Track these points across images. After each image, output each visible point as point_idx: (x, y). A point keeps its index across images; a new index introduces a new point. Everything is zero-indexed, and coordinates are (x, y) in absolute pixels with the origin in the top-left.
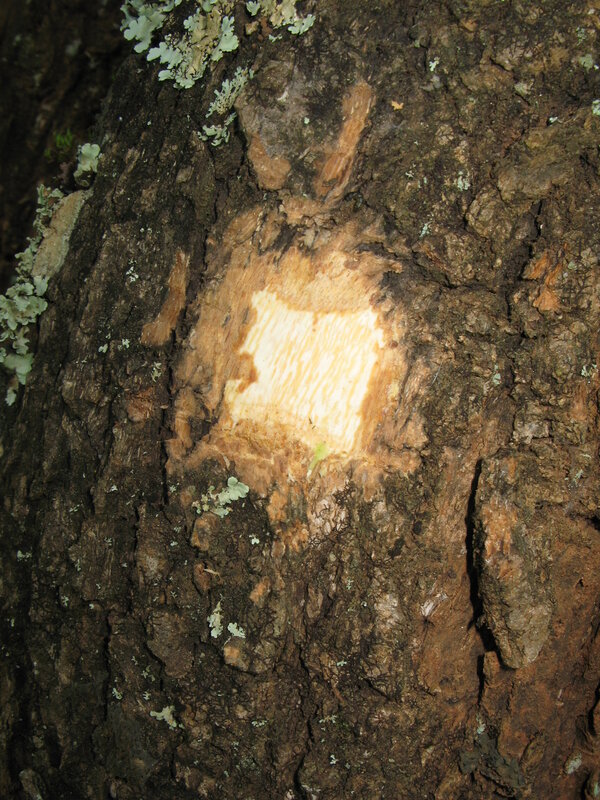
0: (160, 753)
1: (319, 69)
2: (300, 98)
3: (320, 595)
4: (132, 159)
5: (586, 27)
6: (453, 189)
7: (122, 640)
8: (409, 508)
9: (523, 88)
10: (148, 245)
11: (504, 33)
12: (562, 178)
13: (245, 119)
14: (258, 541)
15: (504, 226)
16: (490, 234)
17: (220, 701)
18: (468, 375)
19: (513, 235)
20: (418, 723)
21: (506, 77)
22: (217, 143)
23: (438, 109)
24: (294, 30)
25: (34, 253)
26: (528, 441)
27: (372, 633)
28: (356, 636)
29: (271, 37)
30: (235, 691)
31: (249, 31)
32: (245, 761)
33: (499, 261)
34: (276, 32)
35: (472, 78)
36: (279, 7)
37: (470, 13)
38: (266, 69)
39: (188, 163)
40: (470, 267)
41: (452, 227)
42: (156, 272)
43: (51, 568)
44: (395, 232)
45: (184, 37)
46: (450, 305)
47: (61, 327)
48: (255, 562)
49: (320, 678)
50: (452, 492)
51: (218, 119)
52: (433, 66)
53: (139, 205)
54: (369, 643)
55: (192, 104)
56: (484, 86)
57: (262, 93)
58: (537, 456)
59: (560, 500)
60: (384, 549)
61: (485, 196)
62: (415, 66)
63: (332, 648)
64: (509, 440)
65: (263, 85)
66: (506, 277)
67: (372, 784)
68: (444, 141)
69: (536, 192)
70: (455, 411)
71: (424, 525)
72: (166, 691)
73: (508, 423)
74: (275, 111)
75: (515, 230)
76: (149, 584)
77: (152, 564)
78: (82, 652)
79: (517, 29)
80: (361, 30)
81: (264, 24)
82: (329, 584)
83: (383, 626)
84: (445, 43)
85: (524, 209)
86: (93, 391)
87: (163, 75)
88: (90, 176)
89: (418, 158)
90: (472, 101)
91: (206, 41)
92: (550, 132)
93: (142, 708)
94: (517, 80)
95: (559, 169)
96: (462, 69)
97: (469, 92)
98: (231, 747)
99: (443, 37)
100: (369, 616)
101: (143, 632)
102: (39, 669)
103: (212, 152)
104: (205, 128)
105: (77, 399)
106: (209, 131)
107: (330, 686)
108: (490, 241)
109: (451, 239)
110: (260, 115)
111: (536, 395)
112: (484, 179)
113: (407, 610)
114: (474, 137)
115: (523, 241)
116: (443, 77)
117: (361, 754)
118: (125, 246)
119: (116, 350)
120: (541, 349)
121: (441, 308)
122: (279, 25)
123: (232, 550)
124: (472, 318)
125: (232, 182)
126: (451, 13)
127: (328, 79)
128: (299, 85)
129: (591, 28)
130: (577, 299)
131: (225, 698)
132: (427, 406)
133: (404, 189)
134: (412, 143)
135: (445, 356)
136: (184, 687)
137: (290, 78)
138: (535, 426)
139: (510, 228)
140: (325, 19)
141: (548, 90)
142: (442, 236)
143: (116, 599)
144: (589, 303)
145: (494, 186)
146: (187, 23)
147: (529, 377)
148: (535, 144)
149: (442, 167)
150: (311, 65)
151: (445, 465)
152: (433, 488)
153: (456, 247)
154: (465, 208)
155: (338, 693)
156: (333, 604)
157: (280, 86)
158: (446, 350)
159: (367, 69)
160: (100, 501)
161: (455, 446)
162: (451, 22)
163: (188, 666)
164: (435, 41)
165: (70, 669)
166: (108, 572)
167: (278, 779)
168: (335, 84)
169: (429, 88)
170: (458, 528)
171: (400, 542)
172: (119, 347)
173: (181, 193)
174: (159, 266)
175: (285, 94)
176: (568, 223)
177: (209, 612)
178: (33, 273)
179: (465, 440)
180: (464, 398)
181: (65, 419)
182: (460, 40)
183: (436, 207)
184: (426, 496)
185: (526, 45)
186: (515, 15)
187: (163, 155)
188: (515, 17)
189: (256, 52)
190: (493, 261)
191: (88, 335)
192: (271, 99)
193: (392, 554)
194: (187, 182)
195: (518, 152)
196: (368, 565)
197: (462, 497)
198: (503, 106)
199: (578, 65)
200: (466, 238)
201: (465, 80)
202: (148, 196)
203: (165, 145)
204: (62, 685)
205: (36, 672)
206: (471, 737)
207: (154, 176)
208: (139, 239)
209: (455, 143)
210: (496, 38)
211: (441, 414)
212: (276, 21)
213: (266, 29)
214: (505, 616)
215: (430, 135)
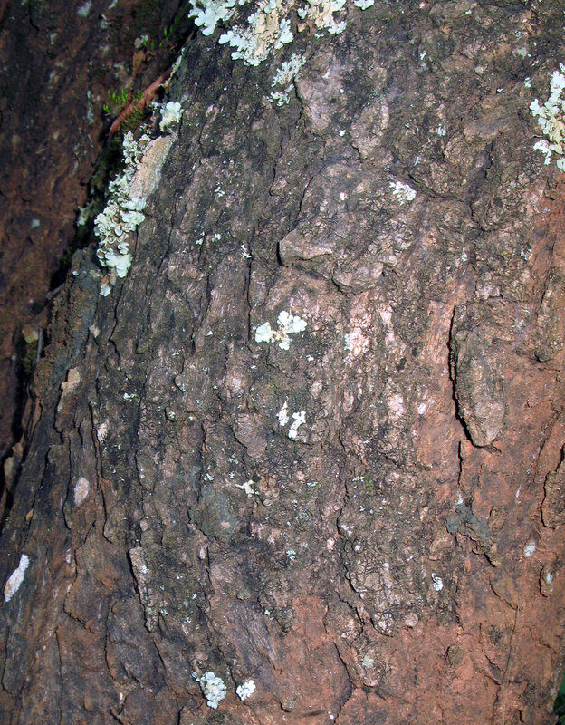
0: (241, 516)
1: (349, 58)
2: (337, 76)
3: (352, 397)
4: (212, 114)
5: (521, 30)
6: (435, 135)
7: (215, 437)
8: (409, 338)
9: (480, 70)
10: (230, 172)
11: (468, 34)
12: (506, 128)
13: (301, 89)
14: (312, 359)
15: (467, 158)
16: (459, 164)
17: (285, 472)
18: (445, 253)
19: (474, 165)
20: (417, 487)
21: (470, 63)
22: (280, 104)
23: (425, 84)
24: (332, 31)
25: (129, 182)
26: (486, 298)
27: (386, 423)
28: (376, 425)
29: (316, 35)
30: (295, 462)
31: (300, 30)
32: (301, 514)
33: (465, 181)
34: (320, 32)
35: (447, 64)
36: (321, 14)
37: (446, 23)
38: (315, 57)
39: (260, 117)
40: (446, 184)
41: (435, 159)
42: (239, 189)
43: (156, 398)
44: (398, 162)
45: (249, 29)
46: (433, 208)
47: (161, 231)
48: (311, 371)
49: (352, 453)
50: (437, 330)
51: (282, 89)
52: (422, 56)
53: (222, 145)
54: (384, 429)
55: (260, 77)
56: (455, 69)
57: (312, 72)
58: (492, 307)
59: (508, 339)
60: (393, 365)
61: (455, 139)
62: (411, 56)
63: (360, 433)
64: (474, 296)
65: (313, 67)
66: (470, 192)
67: (388, 526)
68: (429, 104)
69: (488, 136)
70: (437, 277)
71: (419, 350)
72: (247, 469)
73: (472, 286)
74: (322, 84)
75: (475, 161)
76: (235, 397)
77: (237, 383)
78: (182, 452)
79: (476, 32)
80: (377, 32)
81: (311, 26)
82: (357, 389)
83: (393, 417)
84: (430, 42)
85: (482, 147)
86: (192, 271)
87: (235, 56)
88: (174, 125)
89: (413, 116)
90: (448, 79)
91: (267, 34)
92: (497, 99)
93: (228, 484)
94: (476, 64)
95: (503, 122)
96: (441, 58)
97: (445, 73)
98: (292, 505)
99: (429, 38)
100: (384, 410)
101: (230, 431)
102: (144, 474)
103: (277, 110)
104: (272, 94)
105: (180, 277)
106: (275, 96)
107: (358, 457)
108: (459, 167)
109: (434, 166)
110: (312, 87)
111: (491, 269)
112: (455, 129)
113: (409, 406)
114: (449, 101)
115: (481, 168)
116: (429, 63)
117: (380, 502)
118: (212, 173)
119: (210, 242)
120: (493, 238)
121: (428, 210)
122: (322, 26)
123: (295, 367)
124: (448, 217)
125: (292, 130)
126: (434, 22)
127: (355, 64)
128: (336, 68)
129: (524, 31)
130: (517, 207)
131: (289, 468)
132: (419, 273)
133: (404, 135)
134: (409, 106)
135: (431, 242)
136: (260, 463)
137: (330, 63)
138: (490, 288)
139: (472, 160)
140: (353, 25)
141: (497, 71)
142: (428, 164)
143: (209, 411)
144: (526, 210)
145: (461, 132)
146: (250, 19)
147: (485, 256)
148: (487, 106)
149: (428, 121)
150: (344, 55)
151: (432, 312)
152: (424, 325)
153: (437, 171)
154: (443, 147)
155: (364, 461)
156: (361, 402)
157: (324, 69)
158: (431, 237)
159: (381, 58)
160: (200, 342)
161: (438, 301)
162: (434, 28)
163: (263, 449)
164: (424, 40)
165: (174, 466)
166: (205, 391)
167: (324, 528)
168: (360, 68)
169: (420, 70)
170: (441, 355)
171: (404, 361)
172: (213, 240)
173: (255, 137)
174: (240, 186)
175: (328, 73)
176: (510, 157)
177: (278, 410)
178: (130, 196)
179: (444, 297)
180: (443, 268)
181: (168, 292)
182: (439, 39)
183: (424, 146)
184: (420, 332)
185: (483, 42)
186: (475, 22)
187: (239, 111)
188: (475, 25)
189: (306, 45)
190: (462, 181)
191: (186, 233)
192: (318, 76)
193: (399, 368)
194: (260, 130)
195: (476, 111)
196: (383, 377)
197: (443, 334)
198: (467, 82)
199: (517, 54)
200: (443, 166)
201: (443, 66)
202: (228, 140)
203: (240, 105)
204: (167, 478)
205: (142, 476)
206: (454, 507)
207: (231, 126)
208: (224, 168)
209: (437, 105)
210: (463, 38)
211: (428, 279)
212: (320, 25)
213: (313, 30)
214: (472, 407)
215: (421, 101)
